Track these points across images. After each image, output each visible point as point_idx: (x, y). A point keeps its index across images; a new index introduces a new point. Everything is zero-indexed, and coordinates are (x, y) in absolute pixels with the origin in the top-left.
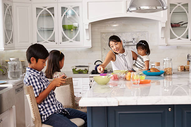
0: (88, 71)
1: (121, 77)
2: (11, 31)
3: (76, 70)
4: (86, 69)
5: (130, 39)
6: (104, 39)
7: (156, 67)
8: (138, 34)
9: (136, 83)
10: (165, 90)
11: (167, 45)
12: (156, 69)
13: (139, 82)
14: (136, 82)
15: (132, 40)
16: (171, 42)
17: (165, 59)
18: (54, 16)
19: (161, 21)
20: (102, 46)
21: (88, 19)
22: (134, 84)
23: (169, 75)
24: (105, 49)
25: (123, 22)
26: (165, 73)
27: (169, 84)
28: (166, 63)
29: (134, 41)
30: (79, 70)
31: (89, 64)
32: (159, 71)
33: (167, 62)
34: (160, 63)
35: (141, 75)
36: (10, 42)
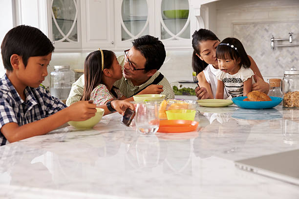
2: (73, 21)
5: (285, 35)
17: (287, 72)
23: (295, 108)
26: (285, 105)
29: (290, 39)
33: (291, 78)
36: (68, 40)
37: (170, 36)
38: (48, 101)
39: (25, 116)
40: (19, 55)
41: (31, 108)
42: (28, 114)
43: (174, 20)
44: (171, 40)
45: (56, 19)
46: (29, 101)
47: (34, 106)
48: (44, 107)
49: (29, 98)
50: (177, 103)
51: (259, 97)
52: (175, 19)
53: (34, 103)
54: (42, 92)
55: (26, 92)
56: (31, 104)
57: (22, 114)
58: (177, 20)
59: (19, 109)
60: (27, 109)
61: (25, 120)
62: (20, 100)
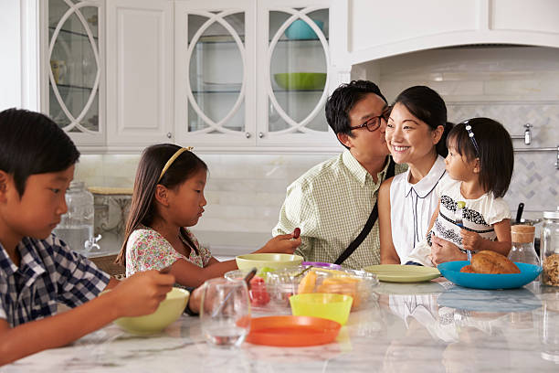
15: (522, 131)
17: (547, 215)
21: (350, 49)
26: (547, 281)
36: (81, 127)
37: (287, 126)
38: (64, 262)
39: (20, 298)
40: (6, 171)
41: (32, 280)
42: (26, 294)
43: (284, 93)
44: (290, 132)
45: (58, 85)
46: (27, 266)
47: (38, 277)
48: (55, 277)
49: (28, 259)
50: (334, 277)
51: (494, 264)
52: (287, 91)
53: (39, 270)
54: (51, 244)
55: (22, 246)
56: (31, 273)
57: (14, 296)
58: (290, 93)
59: (9, 285)
60: (23, 285)
61: (20, 308)
62: (8, 265)
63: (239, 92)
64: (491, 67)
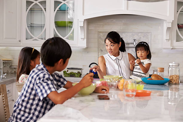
0: (81, 75)
1: (111, 85)
3: (68, 73)
4: (79, 72)
5: (131, 41)
6: (101, 39)
7: (159, 74)
8: (140, 34)
9: (131, 96)
10: (169, 103)
11: (172, 49)
12: (158, 75)
13: (135, 94)
14: (130, 93)
15: (133, 41)
16: (177, 45)
17: (170, 64)
18: (45, 10)
19: (166, 20)
20: (98, 47)
21: (83, 15)
22: (128, 96)
23: (175, 84)
24: (102, 51)
25: (124, 21)
26: (170, 82)
27: (175, 95)
28: (172, 69)
29: (134, 43)
30: (71, 73)
31: (83, 66)
32: (163, 79)
33: (174, 67)
34: (164, 68)
35: (138, 83)
63: (44, 27)
64: (123, 21)
